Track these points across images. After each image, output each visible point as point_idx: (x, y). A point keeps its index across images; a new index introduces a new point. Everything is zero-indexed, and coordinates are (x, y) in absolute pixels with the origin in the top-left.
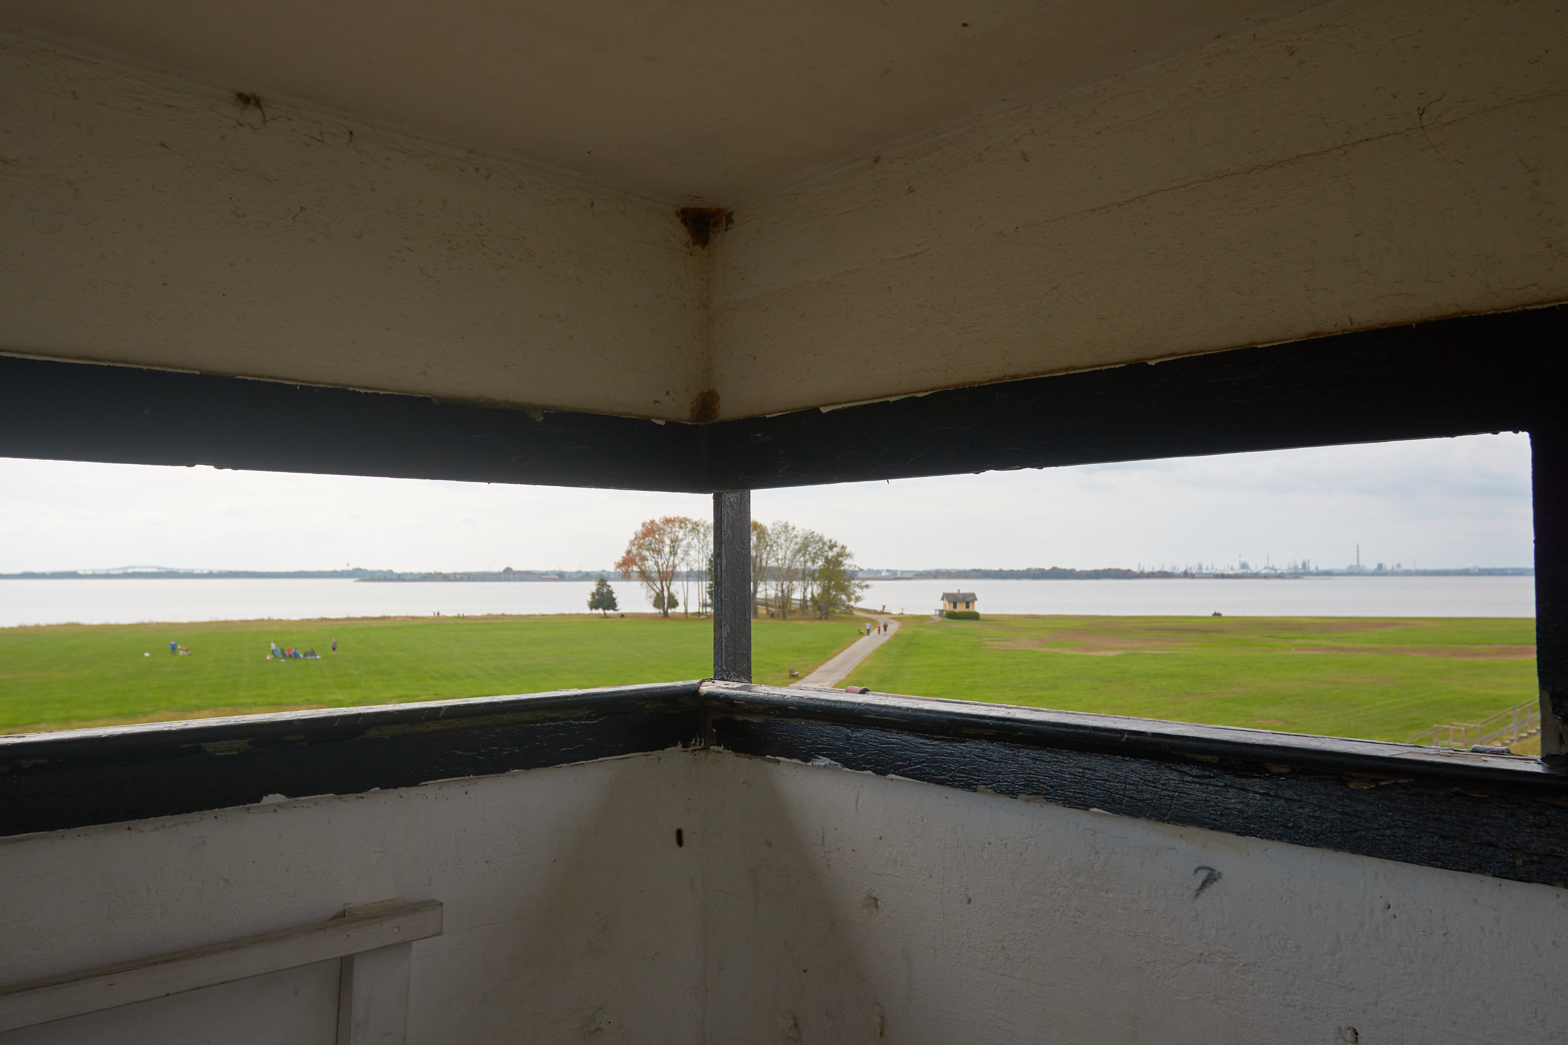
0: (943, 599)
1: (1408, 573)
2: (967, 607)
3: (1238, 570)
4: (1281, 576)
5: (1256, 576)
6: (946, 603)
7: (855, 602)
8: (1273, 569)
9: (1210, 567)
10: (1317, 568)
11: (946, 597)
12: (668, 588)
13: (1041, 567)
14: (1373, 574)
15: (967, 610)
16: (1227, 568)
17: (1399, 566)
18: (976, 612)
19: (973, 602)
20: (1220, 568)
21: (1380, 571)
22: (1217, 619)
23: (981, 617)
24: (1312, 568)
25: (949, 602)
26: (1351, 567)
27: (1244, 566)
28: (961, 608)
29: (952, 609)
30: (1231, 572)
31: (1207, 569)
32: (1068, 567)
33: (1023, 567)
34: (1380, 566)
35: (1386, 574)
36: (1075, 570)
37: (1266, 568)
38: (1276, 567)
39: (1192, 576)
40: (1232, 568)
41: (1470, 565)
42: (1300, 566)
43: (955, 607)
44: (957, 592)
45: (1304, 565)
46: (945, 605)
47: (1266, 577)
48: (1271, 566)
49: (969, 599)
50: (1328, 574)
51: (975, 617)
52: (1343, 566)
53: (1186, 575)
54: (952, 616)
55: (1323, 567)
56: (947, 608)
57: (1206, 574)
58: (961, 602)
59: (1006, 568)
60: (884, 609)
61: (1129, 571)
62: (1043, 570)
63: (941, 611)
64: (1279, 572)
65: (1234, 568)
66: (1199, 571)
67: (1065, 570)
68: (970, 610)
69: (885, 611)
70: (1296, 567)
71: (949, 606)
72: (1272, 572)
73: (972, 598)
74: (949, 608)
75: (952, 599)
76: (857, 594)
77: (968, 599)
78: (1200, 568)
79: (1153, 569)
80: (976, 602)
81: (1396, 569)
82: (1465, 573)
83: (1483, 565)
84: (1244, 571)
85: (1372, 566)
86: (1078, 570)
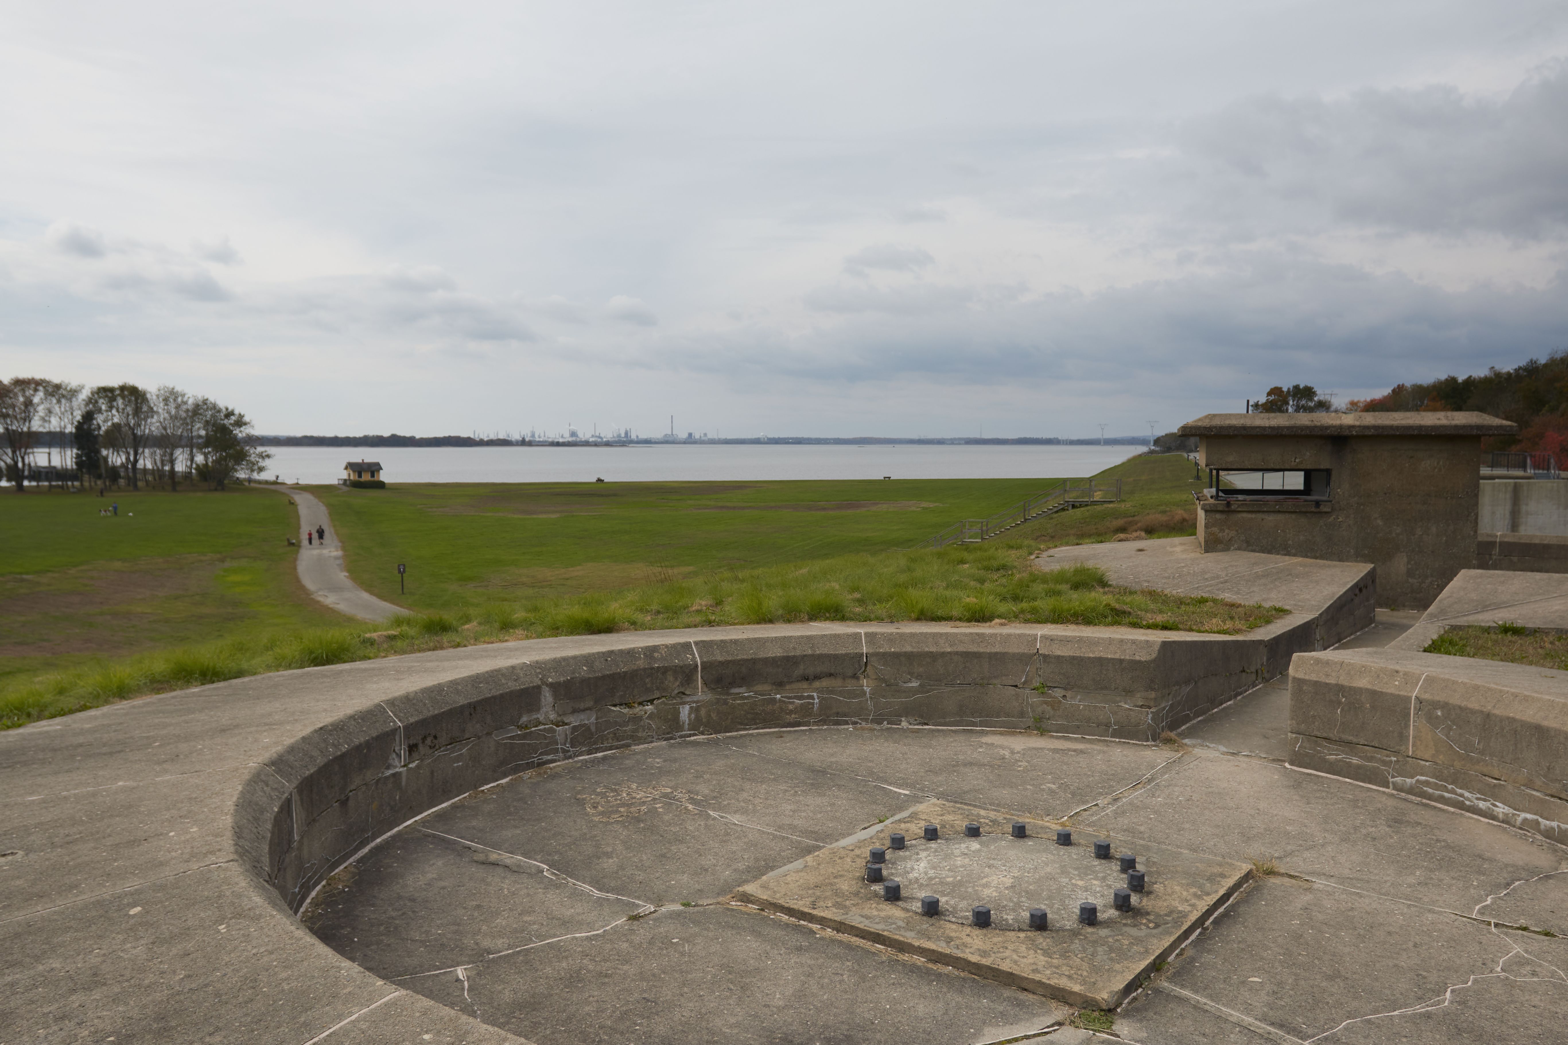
0: (346, 468)
1: (713, 442)
2: (373, 476)
3: (568, 438)
4: (608, 444)
5: (586, 444)
6: (351, 473)
7: (258, 473)
8: (600, 437)
9: (542, 435)
10: (637, 437)
11: (350, 466)
12: (23, 459)
13: (379, 434)
14: (685, 442)
15: (373, 479)
16: (558, 437)
17: (705, 435)
18: (381, 481)
19: (378, 471)
20: (552, 436)
21: (690, 440)
22: (600, 485)
23: (387, 486)
24: (633, 437)
25: (354, 471)
26: (666, 435)
27: (573, 434)
28: (366, 477)
29: (357, 478)
30: (561, 440)
31: (539, 437)
32: (408, 435)
33: (359, 434)
34: (690, 435)
35: (695, 442)
36: (414, 437)
37: (593, 436)
38: (602, 435)
39: (530, 444)
40: (562, 437)
41: (761, 434)
42: (623, 435)
43: (360, 476)
44: (361, 461)
45: (626, 433)
46: (349, 475)
47: (596, 445)
48: (597, 434)
49: (375, 468)
50: (647, 442)
51: (381, 485)
52: (658, 435)
53: (523, 443)
54: (356, 485)
55: (643, 436)
56: (352, 478)
57: (539, 442)
58: (366, 471)
59: (342, 434)
60: (277, 479)
61: (469, 438)
62: (382, 437)
63: (345, 480)
64: (605, 440)
65: (564, 436)
66: (531, 439)
67: (404, 437)
68: (376, 478)
69: (279, 481)
70: (619, 436)
71: (354, 475)
72: (599, 440)
73: (377, 467)
74: (353, 477)
75: (356, 468)
76: (260, 464)
77: (373, 469)
78: (533, 436)
79: (488, 436)
80: (381, 471)
81: (703, 438)
82: (757, 441)
83: (772, 435)
84: (574, 439)
85: (683, 435)
86: (418, 436)
